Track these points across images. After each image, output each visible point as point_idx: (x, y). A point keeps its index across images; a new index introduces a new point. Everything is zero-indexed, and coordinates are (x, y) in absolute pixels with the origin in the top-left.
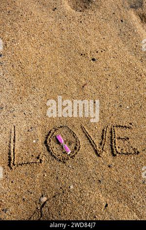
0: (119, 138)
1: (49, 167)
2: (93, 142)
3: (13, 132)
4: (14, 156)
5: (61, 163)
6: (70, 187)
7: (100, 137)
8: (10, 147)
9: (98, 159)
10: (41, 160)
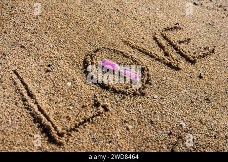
0: (180, 42)
1: (125, 112)
2: (156, 55)
3: (18, 81)
4: (49, 120)
5: (139, 99)
6: (181, 126)
7: (159, 48)
8: (28, 108)
9: (179, 73)
10: (105, 107)
